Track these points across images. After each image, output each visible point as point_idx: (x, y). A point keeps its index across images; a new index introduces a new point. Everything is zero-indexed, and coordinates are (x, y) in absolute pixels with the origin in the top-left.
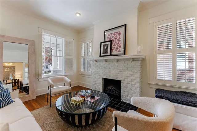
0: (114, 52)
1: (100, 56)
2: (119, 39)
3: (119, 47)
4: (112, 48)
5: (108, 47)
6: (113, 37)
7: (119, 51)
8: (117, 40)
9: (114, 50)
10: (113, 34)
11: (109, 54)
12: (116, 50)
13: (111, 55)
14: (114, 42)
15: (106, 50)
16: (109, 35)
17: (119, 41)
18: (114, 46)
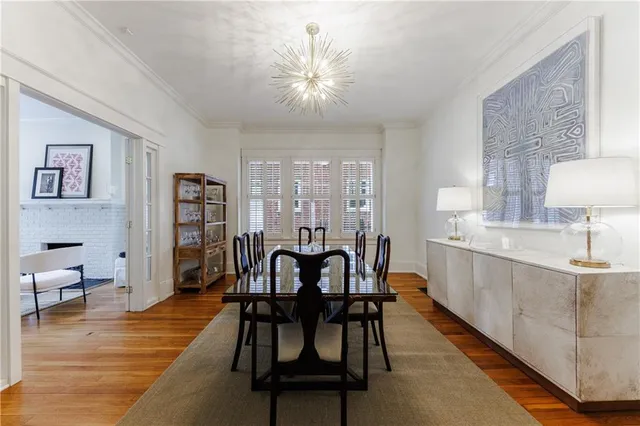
0: (67, 191)
1: (34, 197)
2: (79, 167)
3: (77, 184)
4: (64, 184)
5: (53, 181)
6: (66, 161)
7: (78, 190)
8: (74, 169)
9: (67, 188)
10: (66, 156)
11: (55, 194)
12: (72, 188)
13: (60, 196)
14: (68, 172)
15: (48, 186)
16: (57, 156)
17: (78, 172)
18: (68, 181)
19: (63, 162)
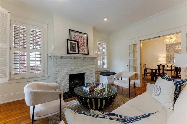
0: (81, 52)
1: (68, 53)
2: (84, 42)
3: (84, 49)
4: (79, 48)
5: (75, 46)
6: (79, 39)
7: (85, 51)
8: (82, 43)
9: (80, 50)
10: (78, 36)
12: (82, 50)
13: (78, 53)
14: (80, 44)
15: (74, 48)
16: (74, 36)
17: (84, 44)
18: (80, 47)
19: (77, 39)
